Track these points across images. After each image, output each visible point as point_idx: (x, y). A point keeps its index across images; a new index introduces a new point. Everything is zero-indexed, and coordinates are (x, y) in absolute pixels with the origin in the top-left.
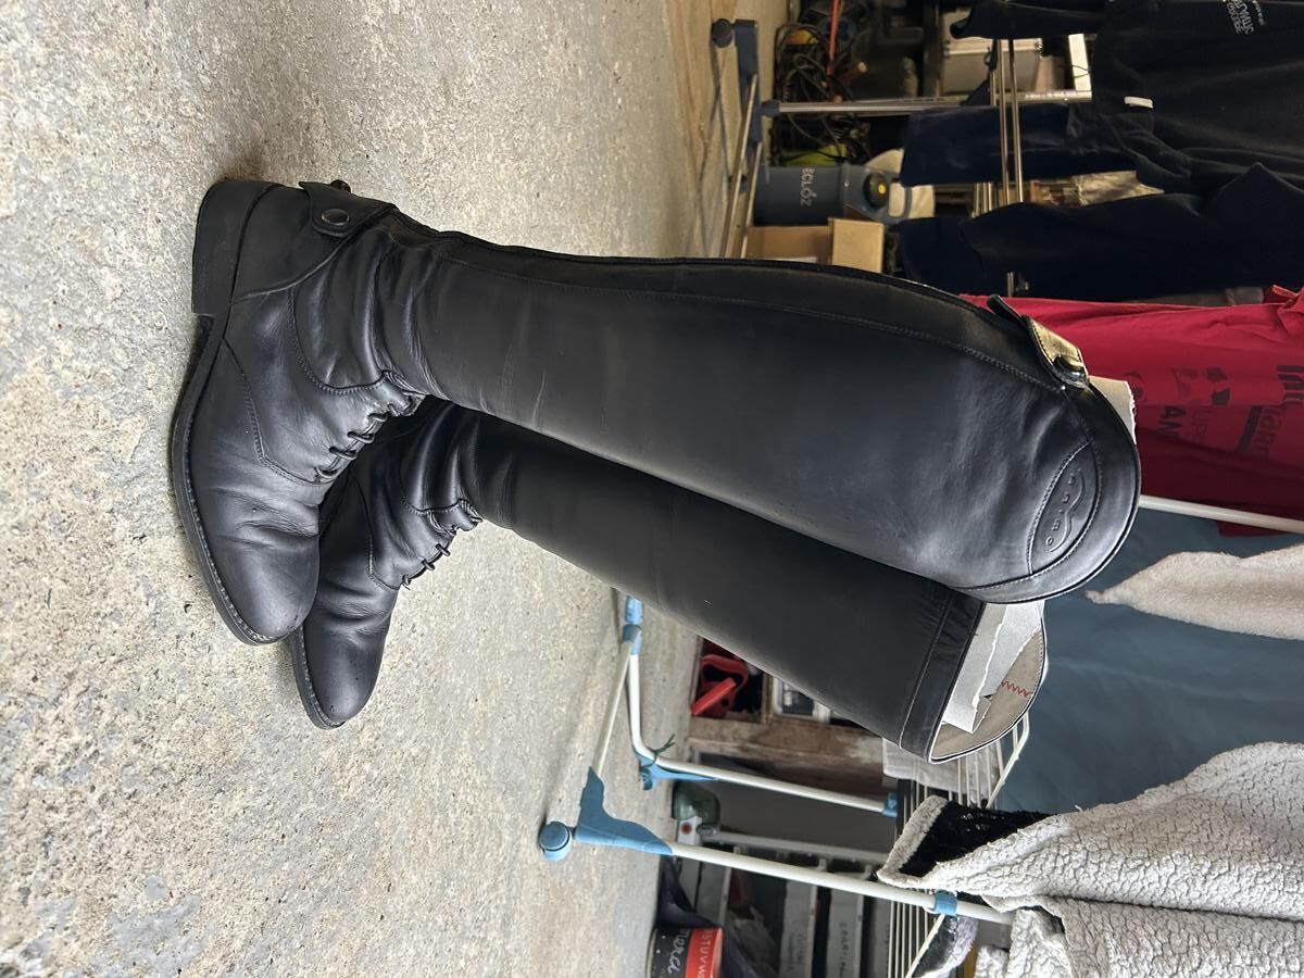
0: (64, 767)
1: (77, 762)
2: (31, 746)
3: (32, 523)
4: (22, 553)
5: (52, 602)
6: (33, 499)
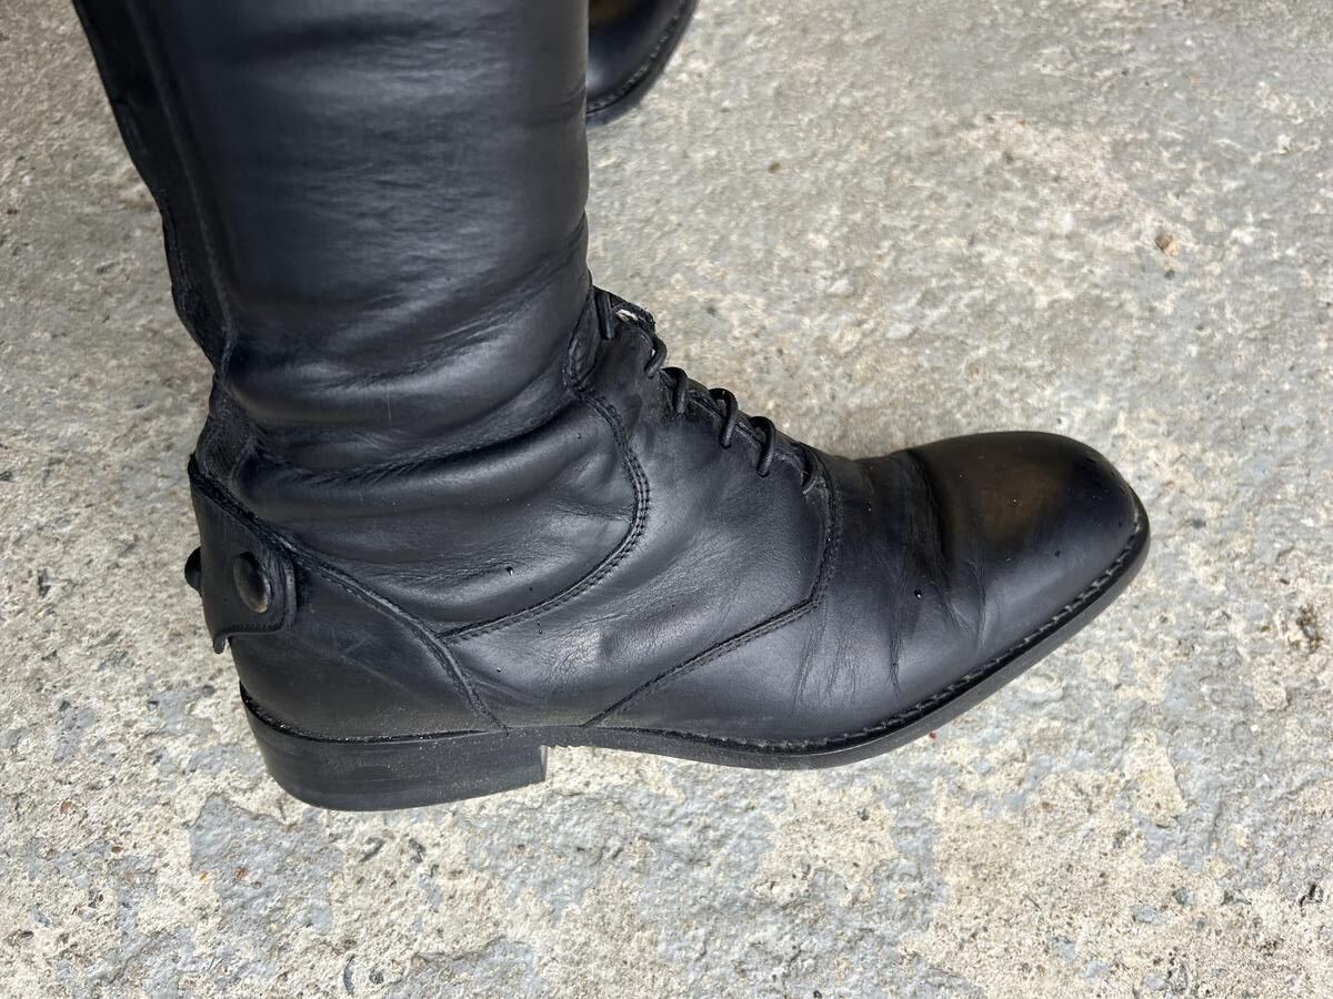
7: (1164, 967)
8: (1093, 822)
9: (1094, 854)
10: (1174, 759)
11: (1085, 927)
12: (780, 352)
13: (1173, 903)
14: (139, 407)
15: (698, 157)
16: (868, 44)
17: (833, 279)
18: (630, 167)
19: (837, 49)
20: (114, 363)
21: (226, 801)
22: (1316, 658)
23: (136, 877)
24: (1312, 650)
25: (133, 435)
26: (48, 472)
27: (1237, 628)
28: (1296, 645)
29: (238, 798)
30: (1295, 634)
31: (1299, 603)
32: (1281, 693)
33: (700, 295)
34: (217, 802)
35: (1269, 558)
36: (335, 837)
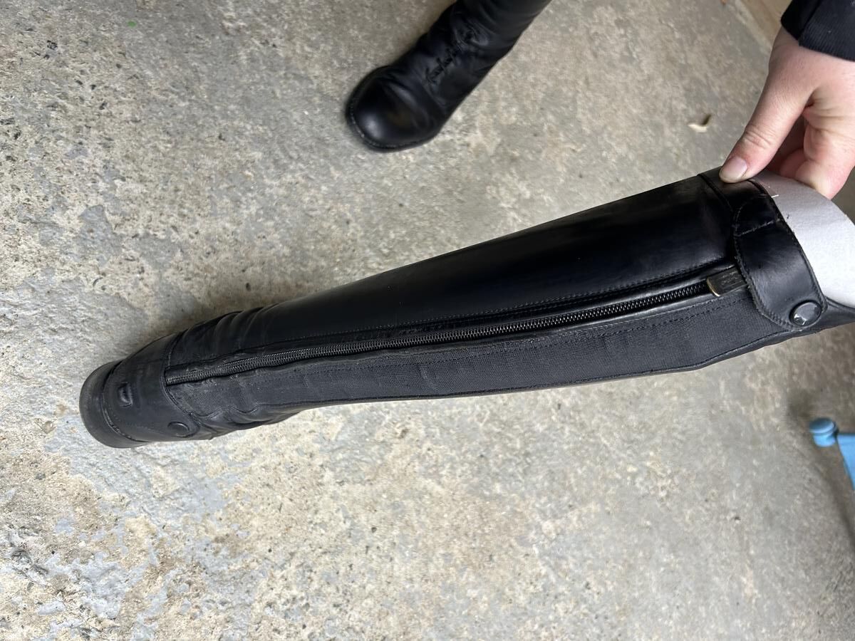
0: (285, 607)
1: (295, 607)
2: (265, 589)
3: (273, 466)
4: (266, 480)
5: (282, 510)
6: (274, 454)
7: (292, 465)
8: (310, 423)
9: (303, 429)
10: (343, 428)
11: (284, 441)
12: (354, 251)
13: (308, 456)
14: (174, 87)
15: (385, 181)
16: (459, 201)
17: (386, 248)
18: (365, 165)
19: (449, 193)
20: (177, 67)
21: (103, 211)
22: (397, 440)
23: (61, 205)
24: (399, 438)
25: (164, 92)
26: (131, 78)
27: (388, 417)
28: (396, 433)
29: (106, 212)
30: (399, 431)
31: (408, 426)
32: (382, 439)
33: (349, 215)
34: (100, 209)
35: (412, 411)
36: (123, 247)
